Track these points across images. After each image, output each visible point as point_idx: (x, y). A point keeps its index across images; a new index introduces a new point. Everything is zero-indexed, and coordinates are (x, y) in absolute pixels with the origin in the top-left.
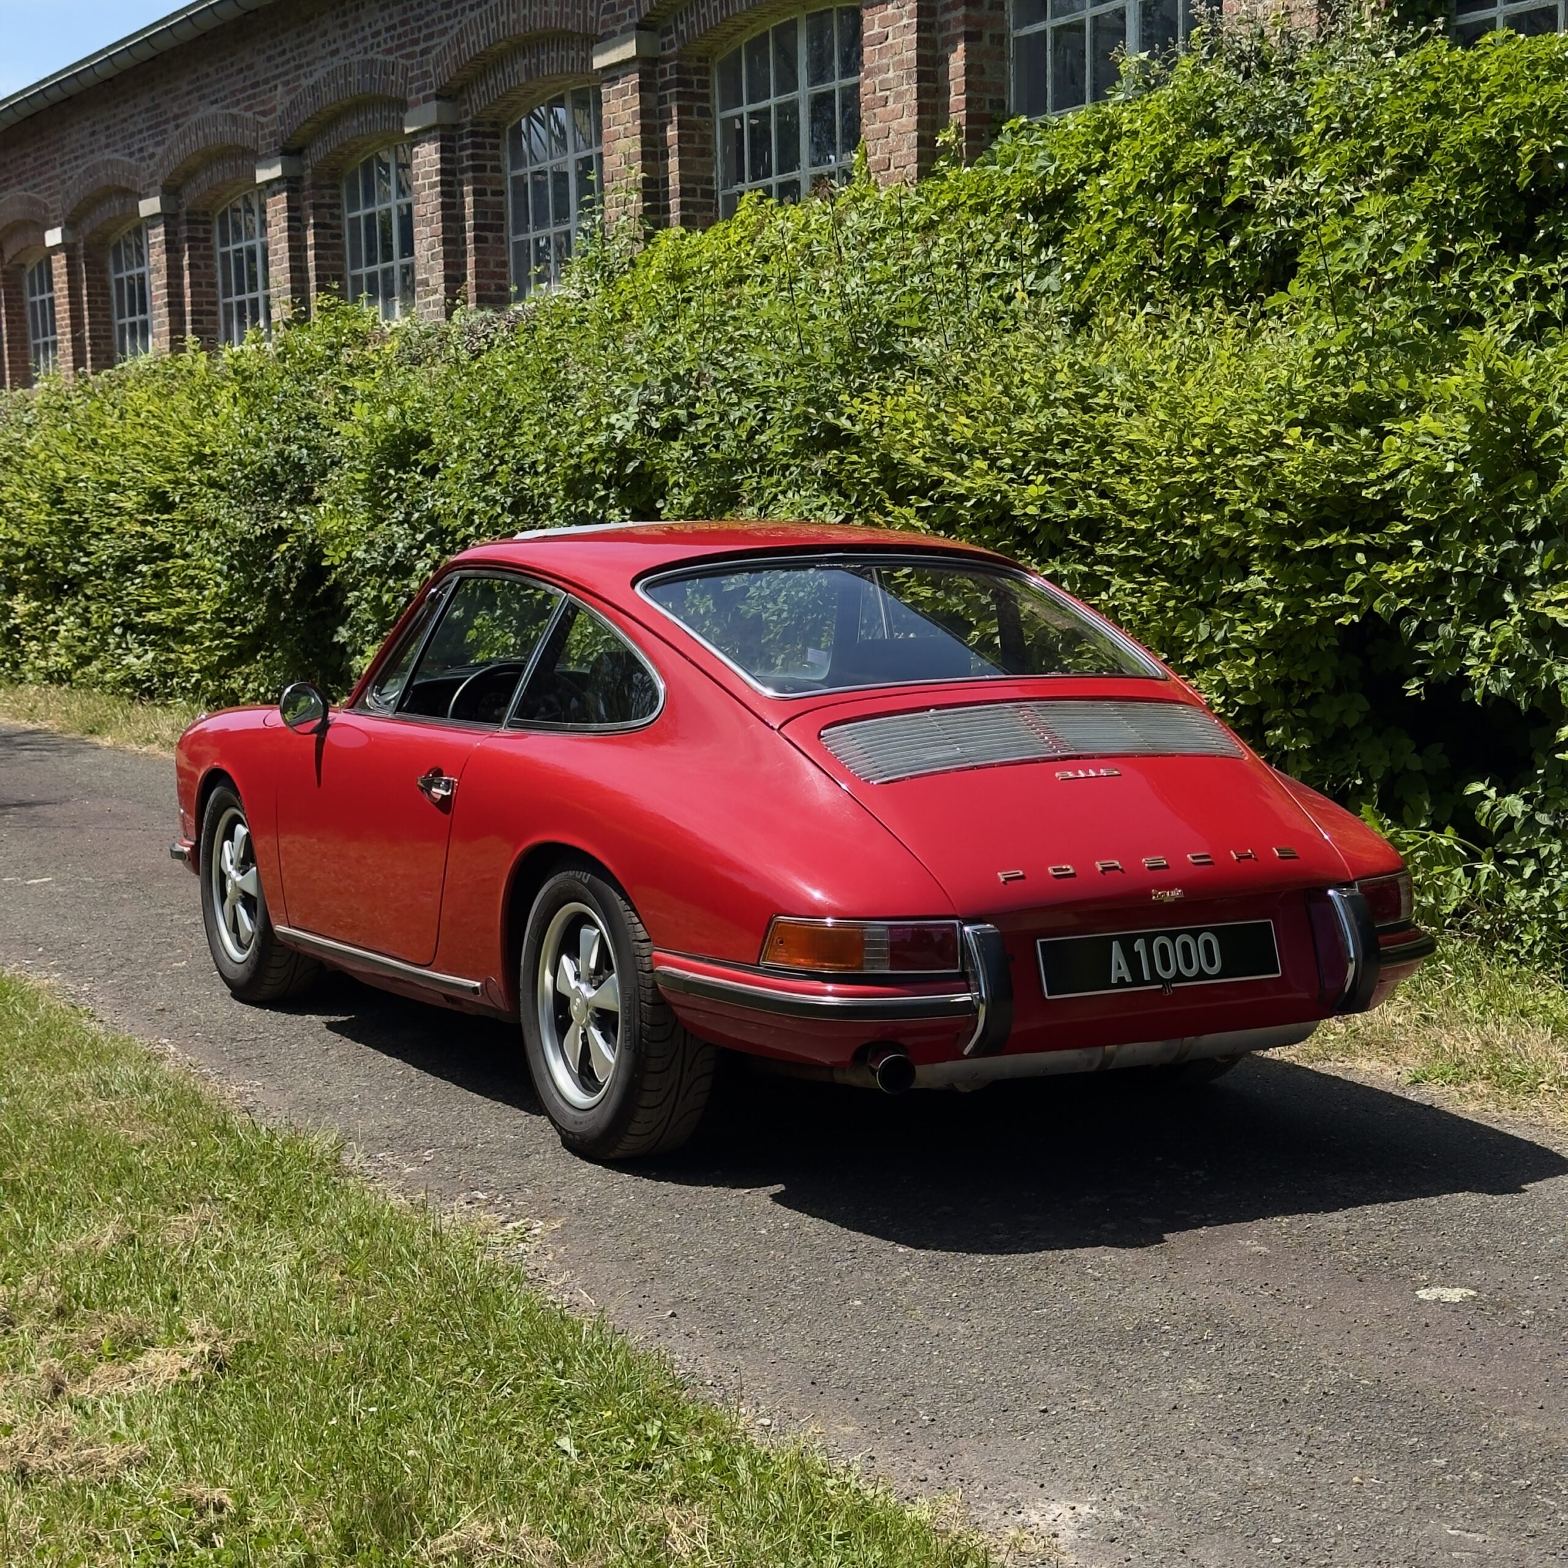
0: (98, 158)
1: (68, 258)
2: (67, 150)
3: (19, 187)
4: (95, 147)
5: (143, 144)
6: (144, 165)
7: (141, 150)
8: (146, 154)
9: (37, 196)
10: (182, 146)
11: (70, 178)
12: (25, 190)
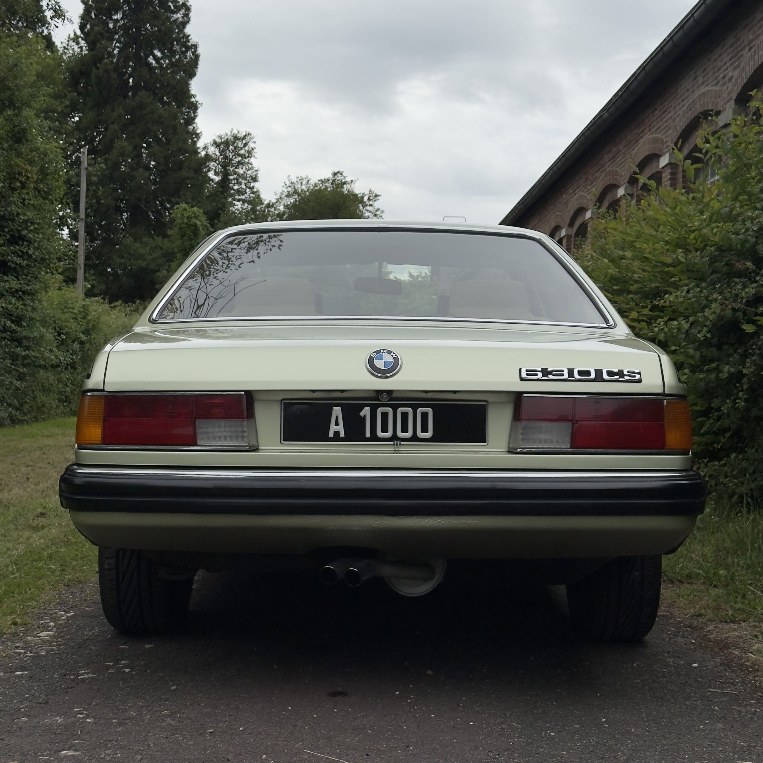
0: (697, 94)
1: (672, 174)
2: (678, 96)
3: (649, 133)
4: (695, 87)
5: (726, 73)
6: (725, 88)
7: (724, 77)
8: (727, 79)
9: (658, 135)
10: (751, 64)
11: (678, 116)
12: (652, 134)
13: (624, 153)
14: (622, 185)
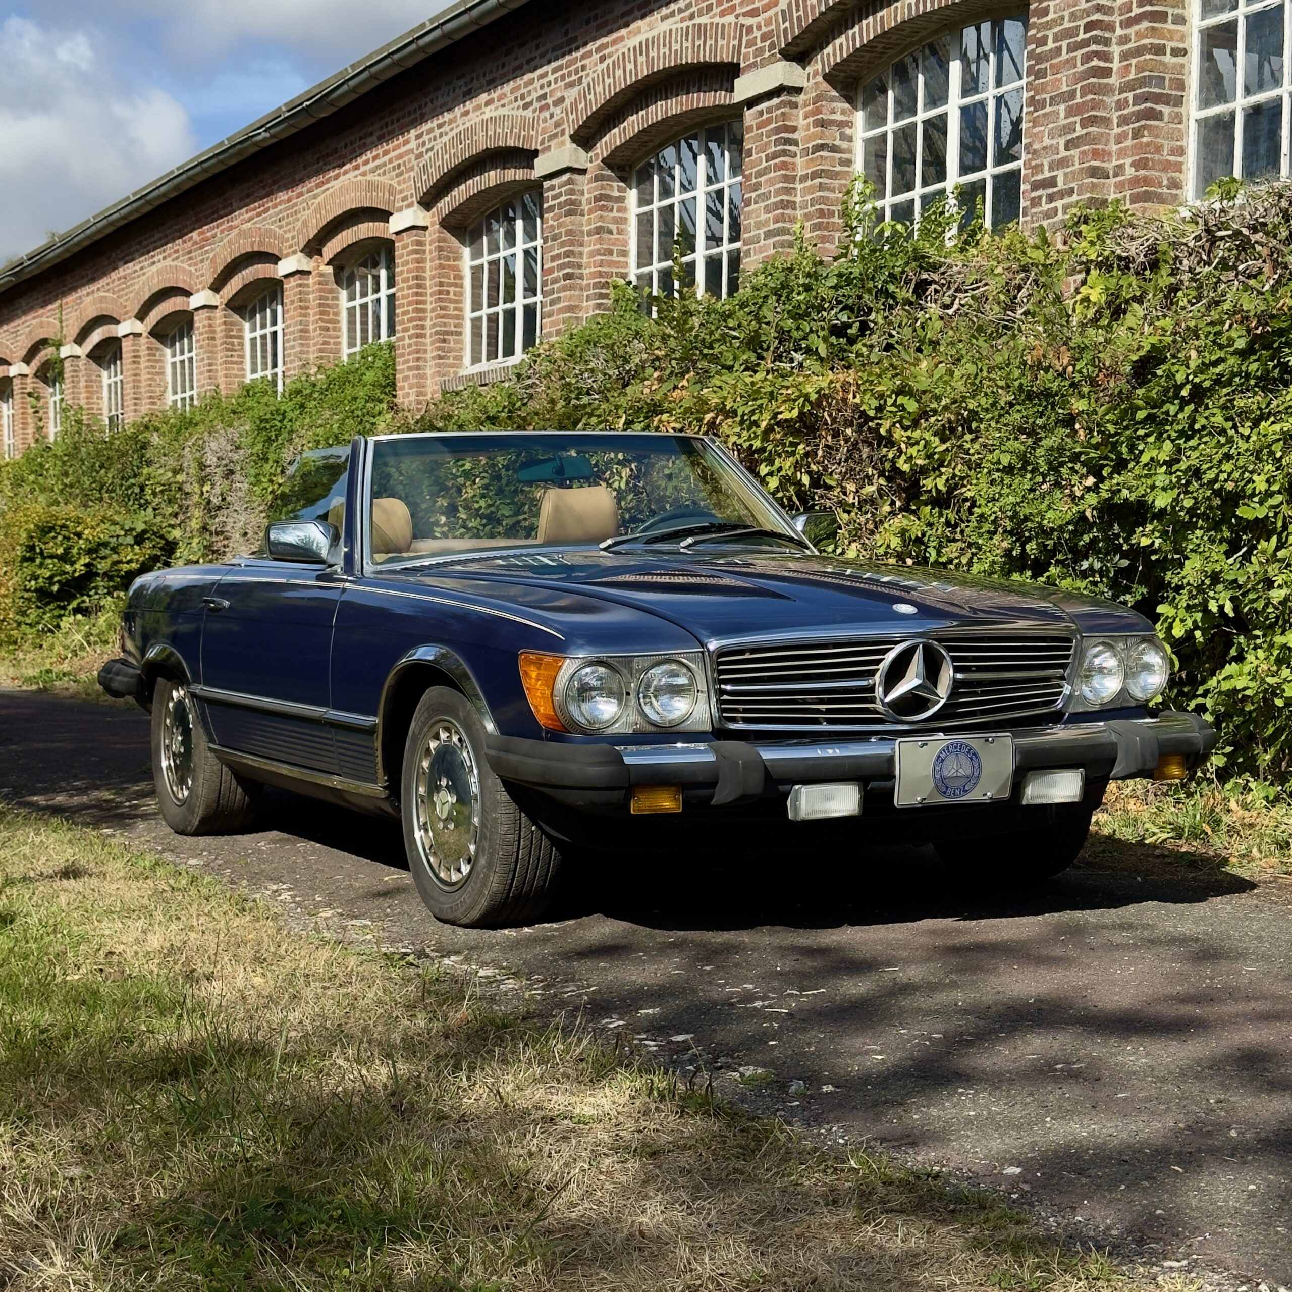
0: (474, 119)
5: (547, 90)
6: (546, 114)
8: (550, 101)
9: (378, 178)
10: (607, 81)
11: (432, 149)
14: (287, 256)
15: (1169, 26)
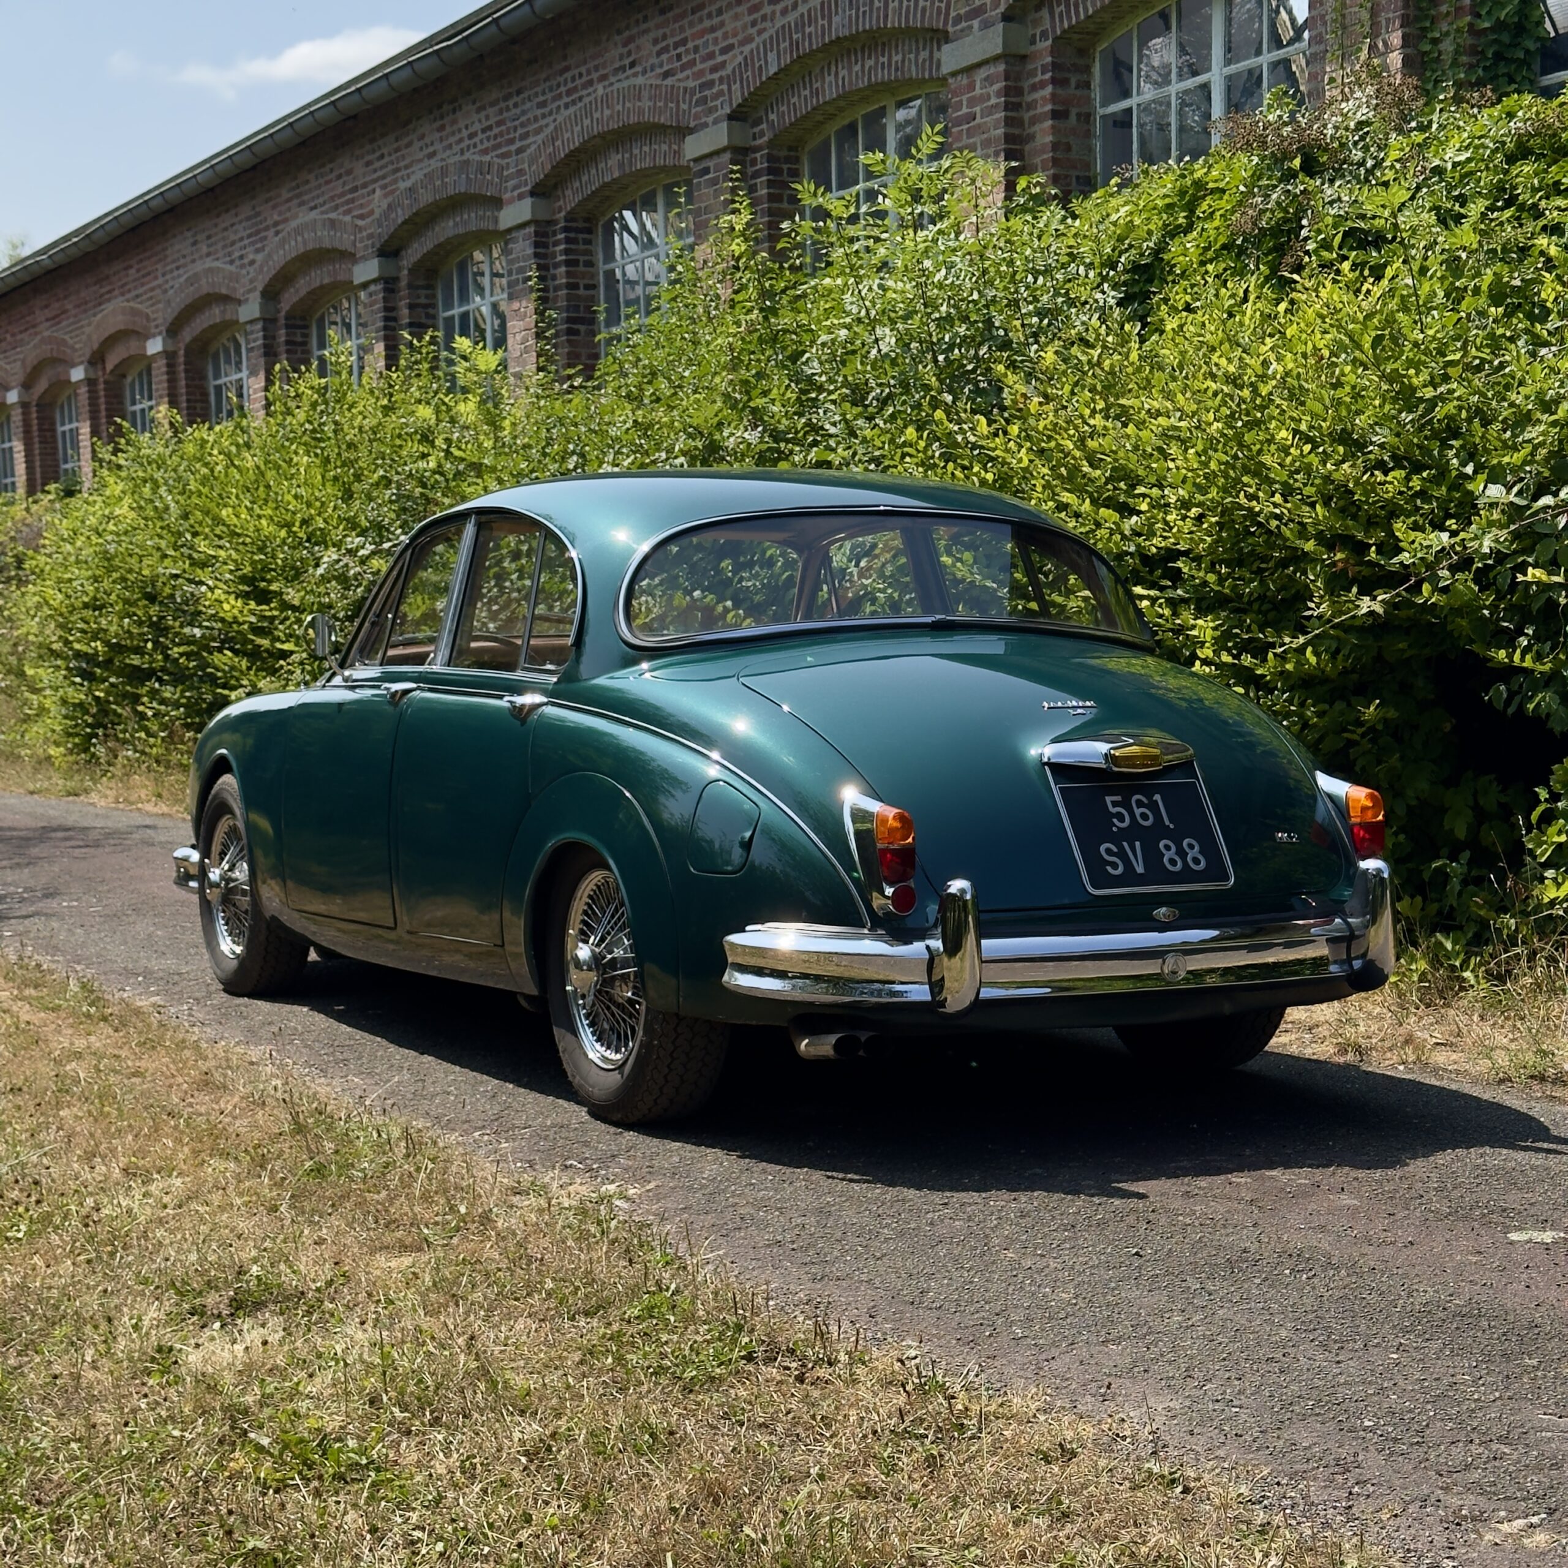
0: (199, 267)
1: (169, 365)
2: (169, 260)
3: (121, 299)
4: (196, 256)
5: (244, 252)
6: (244, 272)
7: (241, 257)
8: (246, 261)
9: (139, 307)
11: (172, 287)
12: (128, 301)
13: (75, 316)
14: (78, 365)
15: (581, 268)
